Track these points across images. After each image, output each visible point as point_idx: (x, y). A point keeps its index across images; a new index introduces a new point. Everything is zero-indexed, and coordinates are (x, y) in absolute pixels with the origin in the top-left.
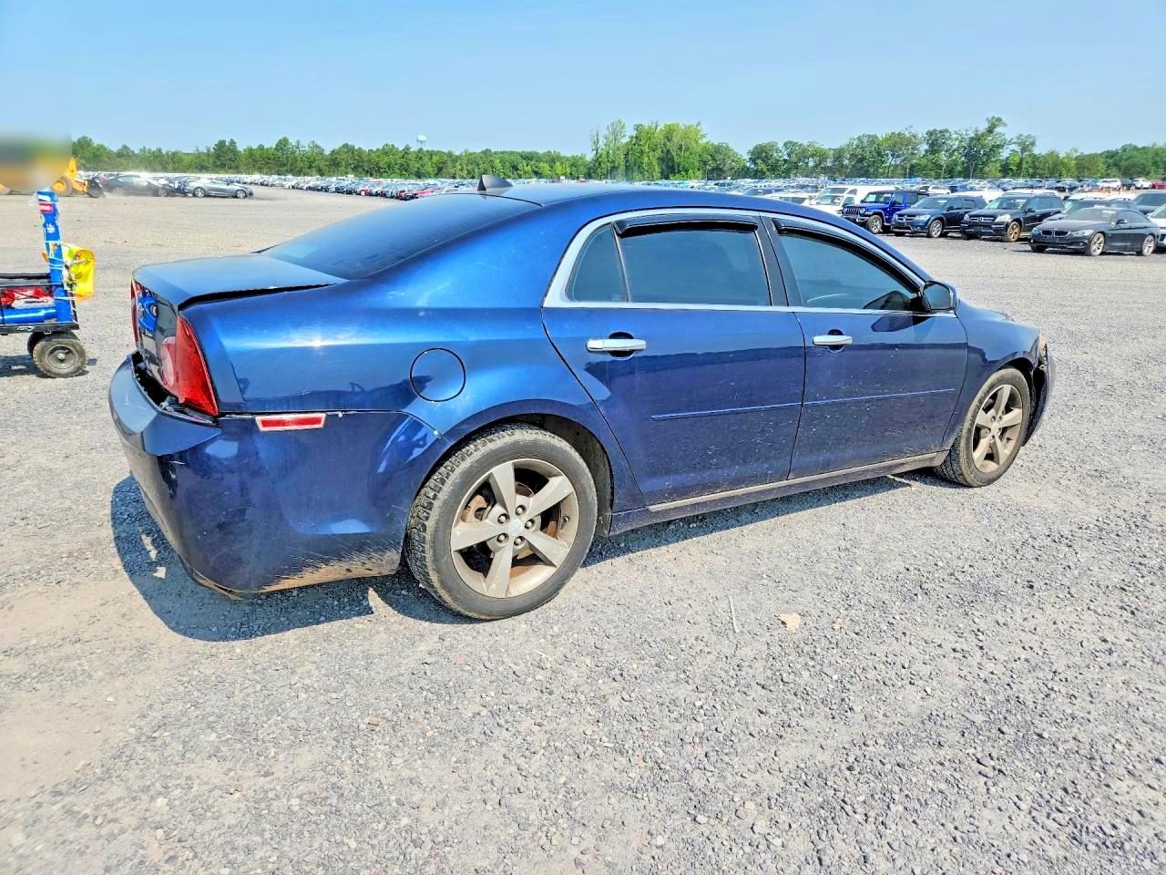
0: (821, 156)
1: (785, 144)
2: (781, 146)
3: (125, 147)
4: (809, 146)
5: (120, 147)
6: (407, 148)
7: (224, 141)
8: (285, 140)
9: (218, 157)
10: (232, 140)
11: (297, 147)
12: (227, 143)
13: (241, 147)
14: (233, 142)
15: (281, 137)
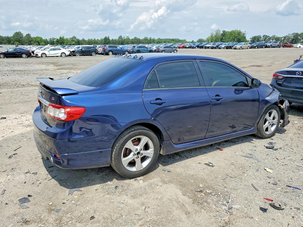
0: (277, 39)
1: (263, 36)
2: (262, 36)
3: (83, 39)
4: (273, 36)
5: (82, 39)
6: (150, 38)
7: (106, 37)
8: (121, 36)
9: (105, 41)
10: (108, 36)
11: (124, 38)
12: (107, 37)
13: (111, 39)
14: (109, 37)
15: (120, 35)
